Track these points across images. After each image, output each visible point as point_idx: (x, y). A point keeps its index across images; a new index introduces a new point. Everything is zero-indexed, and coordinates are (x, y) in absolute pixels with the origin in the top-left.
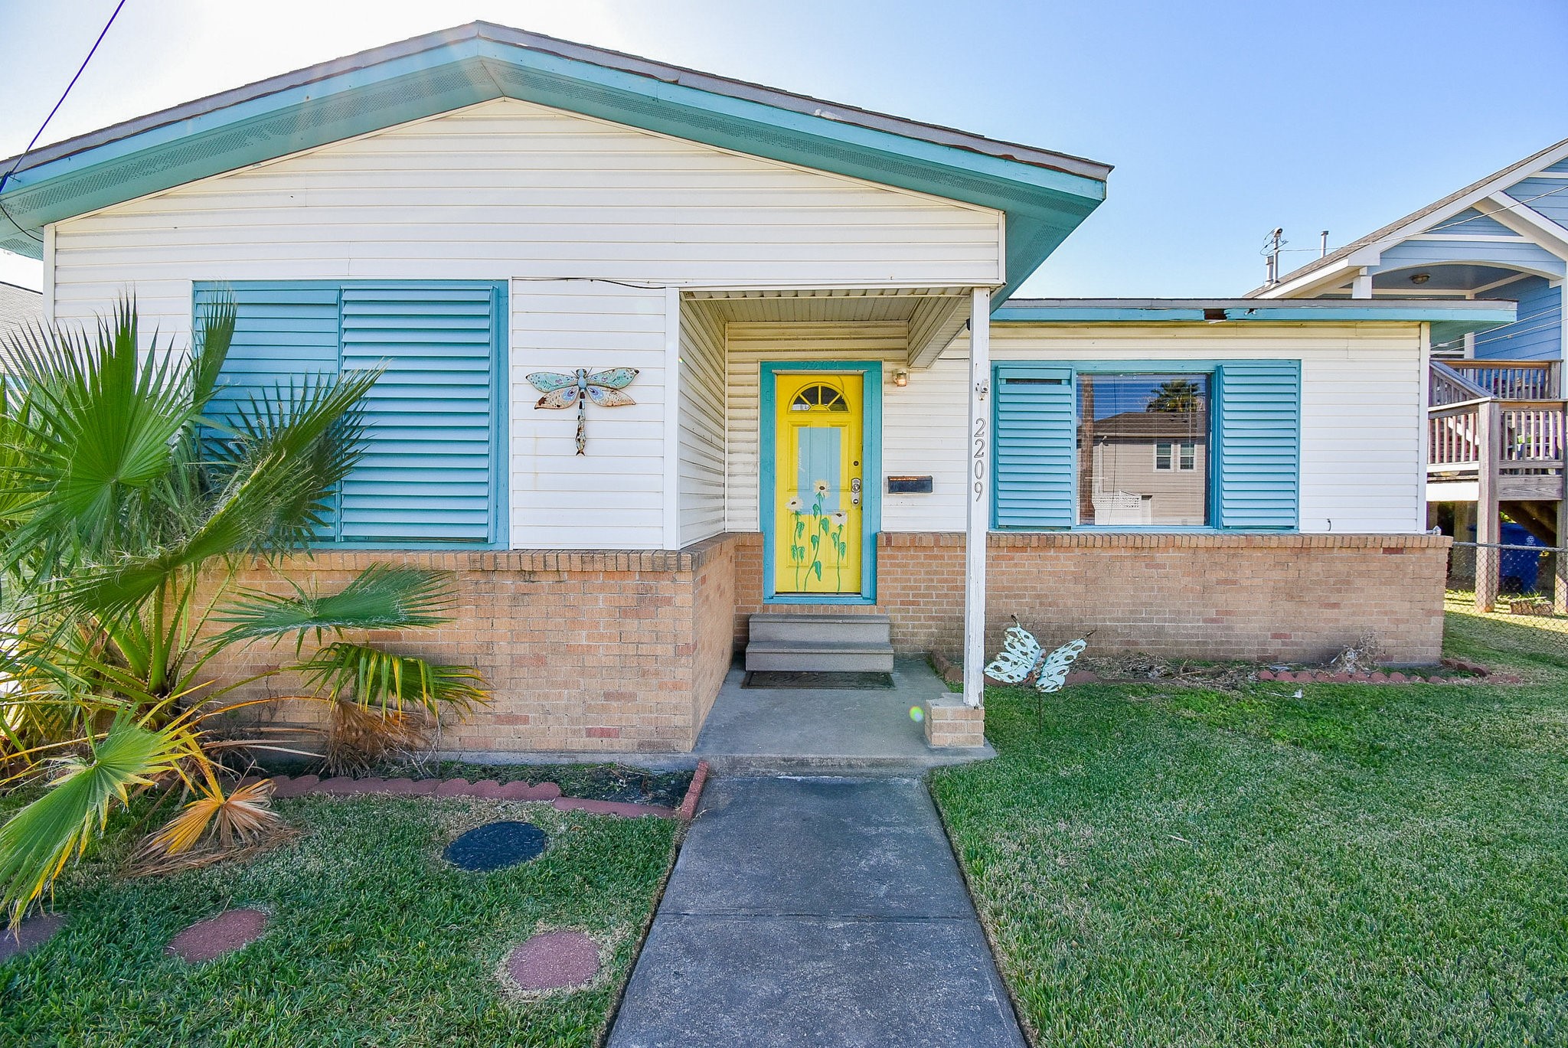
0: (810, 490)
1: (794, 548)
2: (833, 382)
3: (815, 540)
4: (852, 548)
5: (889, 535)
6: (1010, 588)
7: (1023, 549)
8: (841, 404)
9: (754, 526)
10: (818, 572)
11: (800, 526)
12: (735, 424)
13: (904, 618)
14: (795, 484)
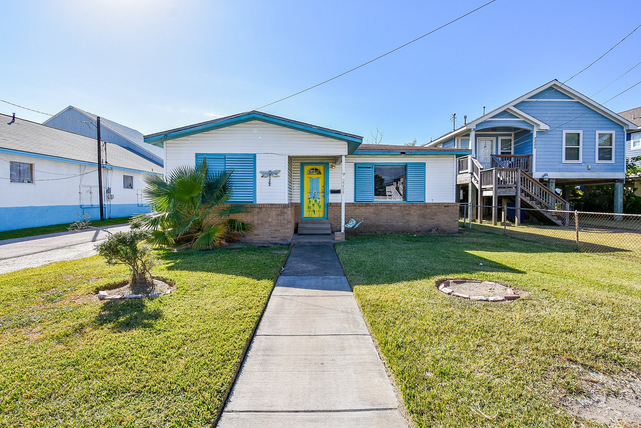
0: (312, 193)
1: (308, 207)
2: (318, 167)
3: (313, 205)
4: (322, 207)
5: (331, 203)
6: (359, 216)
7: (362, 206)
8: (320, 173)
9: (299, 201)
10: (314, 212)
11: (310, 201)
12: (294, 177)
13: (334, 223)
14: (309, 192)
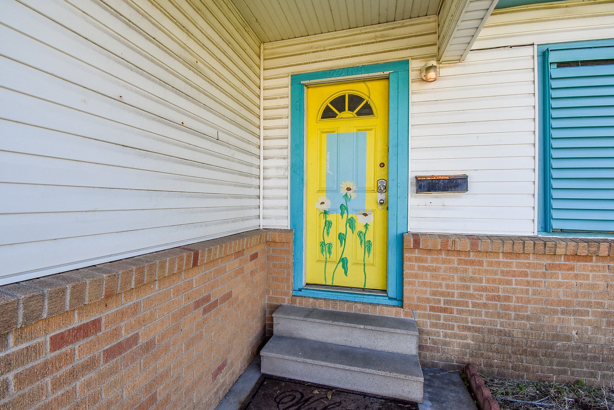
0: (337, 191)
1: (323, 244)
2: (359, 89)
3: (342, 237)
4: (378, 247)
5: (416, 237)
6: (568, 303)
7: (587, 258)
8: (367, 111)
9: (285, 224)
10: (345, 267)
11: (328, 224)
12: (269, 133)
13: (434, 325)
14: (324, 186)
